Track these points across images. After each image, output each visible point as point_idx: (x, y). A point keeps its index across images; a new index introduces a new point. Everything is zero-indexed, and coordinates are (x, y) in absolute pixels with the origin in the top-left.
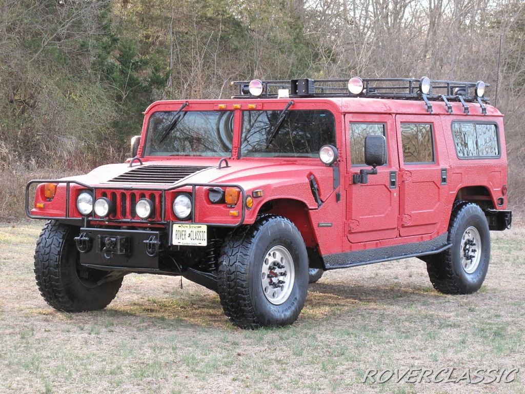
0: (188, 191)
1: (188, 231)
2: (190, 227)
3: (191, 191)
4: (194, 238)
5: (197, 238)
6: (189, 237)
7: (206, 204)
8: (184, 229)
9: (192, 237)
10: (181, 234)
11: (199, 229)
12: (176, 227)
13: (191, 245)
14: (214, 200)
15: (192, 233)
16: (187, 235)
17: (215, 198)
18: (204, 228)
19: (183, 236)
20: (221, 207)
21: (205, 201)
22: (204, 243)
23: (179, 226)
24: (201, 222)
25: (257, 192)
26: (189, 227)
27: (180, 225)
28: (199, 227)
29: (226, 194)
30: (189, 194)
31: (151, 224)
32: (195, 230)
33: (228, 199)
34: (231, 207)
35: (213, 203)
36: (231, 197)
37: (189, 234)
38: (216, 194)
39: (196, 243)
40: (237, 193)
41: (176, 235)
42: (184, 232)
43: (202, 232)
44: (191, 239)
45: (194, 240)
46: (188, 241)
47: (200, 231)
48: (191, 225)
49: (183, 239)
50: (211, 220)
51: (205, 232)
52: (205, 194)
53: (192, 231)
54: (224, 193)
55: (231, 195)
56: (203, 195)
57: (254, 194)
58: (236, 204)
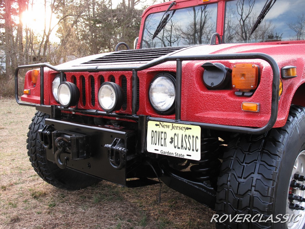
0: (170, 70)
1: (170, 133)
2: (173, 127)
3: (175, 70)
4: (180, 146)
5: (184, 145)
6: (171, 142)
7: (199, 90)
8: (164, 130)
9: (176, 144)
10: (159, 137)
11: (188, 132)
12: (151, 126)
13: (174, 155)
14: (212, 84)
15: (176, 138)
16: (168, 140)
17: (216, 80)
18: (196, 131)
19: (163, 140)
20: (225, 94)
21: (196, 85)
22: (196, 156)
23: (157, 125)
24: (191, 119)
25: (288, 70)
26: (171, 127)
27: (158, 123)
28: (188, 129)
29: (233, 73)
30: (170, 74)
31: (120, 118)
32: (181, 133)
33: (237, 82)
34: (243, 96)
35: (209, 88)
36: (243, 78)
37: (172, 138)
38: (215, 74)
39: (183, 153)
40: (254, 71)
41: (152, 137)
42: (163, 135)
43: (193, 137)
44: (175, 147)
45: (179, 148)
46: (169, 150)
47: (189, 136)
48: (174, 125)
49: (162, 145)
50: (209, 116)
51: (197, 137)
52: (197, 73)
53: (175, 134)
54: (230, 71)
55: (243, 75)
56: (194, 76)
57: (284, 72)
58: (253, 91)
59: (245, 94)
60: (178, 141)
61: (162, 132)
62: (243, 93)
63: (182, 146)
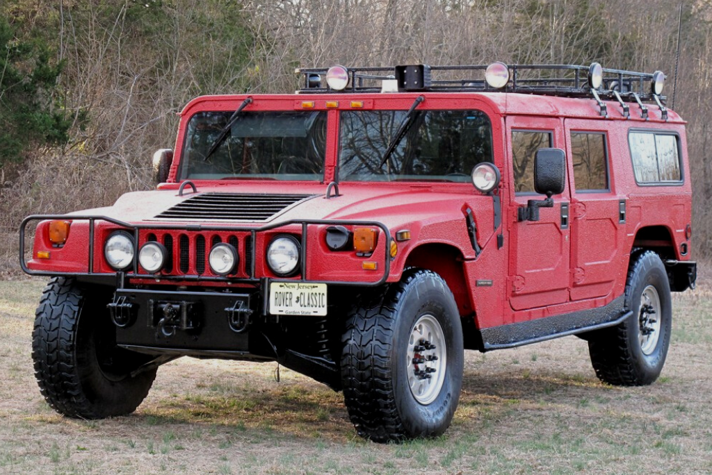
0: (292, 232)
1: (296, 293)
2: (299, 287)
3: (301, 232)
4: (306, 304)
5: (311, 303)
6: (297, 302)
7: (323, 252)
8: (289, 290)
9: (302, 303)
10: (284, 299)
11: (314, 290)
12: (275, 287)
13: (300, 314)
14: (335, 246)
15: (302, 296)
16: (294, 299)
17: (340, 242)
18: (322, 288)
19: (288, 301)
20: (348, 255)
21: (320, 247)
22: (323, 312)
23: (281, 286)
24: (315, 278)
25: (402, 233)
26: (297, 287)
27: (282, 284)
28: (314, 287)
29: (355, 236)
30: (296, 238)
31: (233, 282)
32: (307, 291)
33: (358, 244)
34: (363, 257)
35: (332, 250)
36: (363, 241)
37: (298, 298)
38: (337, 237)
39: (309, 311)
40: (373, 234)
41: (276, 299)
42: (288, 295)
43: (319, 294)
44: (301, 306)
45: (305, 306)
46: (295, 309)
47: (316, 294)
48: (300, 284)
49: (287, 306)
50: (333, 275)
51: (323, 294)
52: (320, 235)
53: (302, 293)
54: (351, 234)
55: (363, 238)
56: (318, 238)
57: (399, 236)
58: (371, 252)
59: (366, 255)
60: (304, 300)
61: (287, 293)
62: (364, 254)
63: (309, 304)
